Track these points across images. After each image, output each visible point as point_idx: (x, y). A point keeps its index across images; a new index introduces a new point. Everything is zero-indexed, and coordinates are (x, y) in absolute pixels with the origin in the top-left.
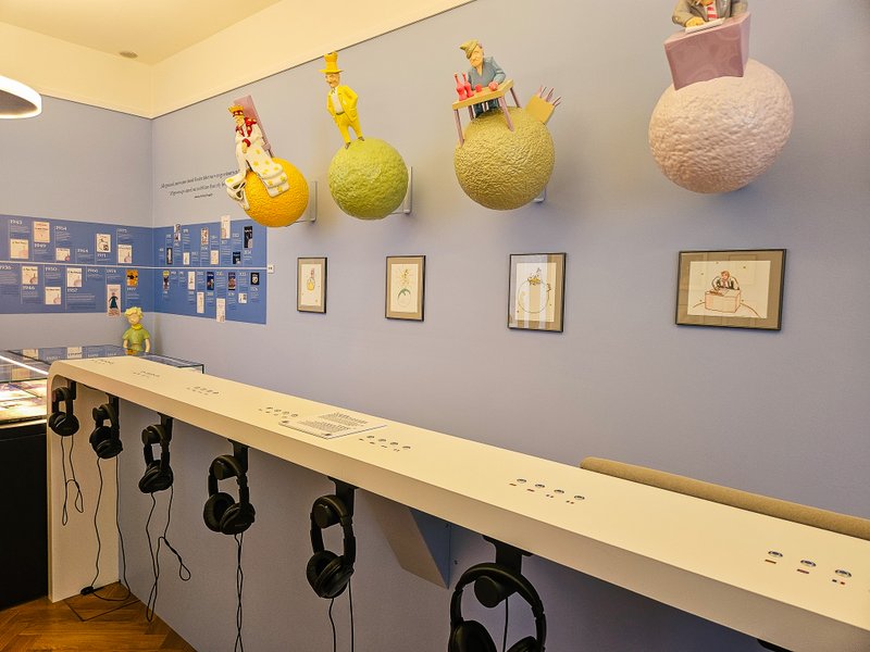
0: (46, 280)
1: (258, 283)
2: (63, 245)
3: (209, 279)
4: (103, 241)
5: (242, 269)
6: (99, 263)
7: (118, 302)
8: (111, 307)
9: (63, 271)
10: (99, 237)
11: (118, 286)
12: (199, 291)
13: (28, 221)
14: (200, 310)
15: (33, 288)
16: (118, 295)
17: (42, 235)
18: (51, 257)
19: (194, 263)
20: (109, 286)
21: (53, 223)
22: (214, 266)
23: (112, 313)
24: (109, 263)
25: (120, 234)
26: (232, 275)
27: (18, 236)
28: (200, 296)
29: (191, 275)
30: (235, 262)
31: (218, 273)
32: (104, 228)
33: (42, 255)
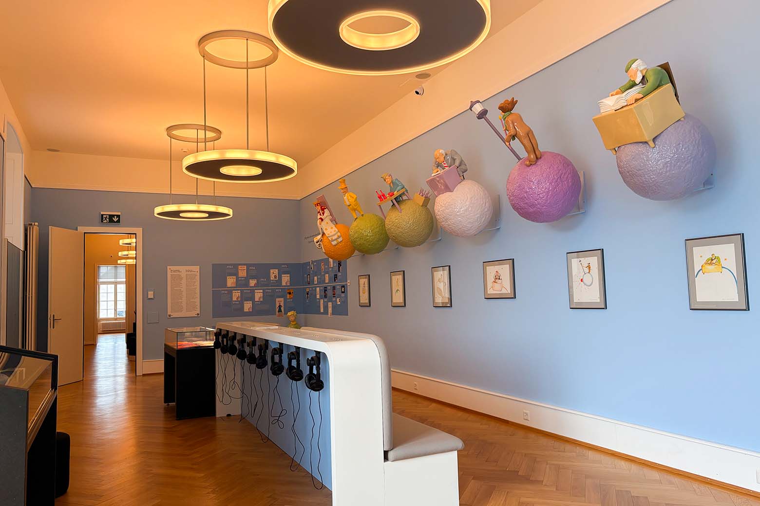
0: (244, 298)
1: (344, 292)
2: (253, 278)
3: (325, 290)
4: (274, 273)
5: (338, 284)
6: (272, 286)
7: (282, 309)
8: (279, 312)
9: (253, 292)
10: (272, 271)
11: (282, 299)
12: (321, 299)
13: (236, 266)
14: (322, 311)
15: (238, 303)
16: (282, 304)
17: (243, 273)
18: (247, 284)
19: (319, 283)
20: (277, 300)
21: (248, 266)
22: (327, 283)
23: (279, 316)
24: (277, 286)
25: (283, 269)
26: (334, 288)
27: (231, 275)
28: (322, 301)
29: (318, 289)
30: (335, 281)
31: (329, 288)
32: (274, 266)
33: (242, 284)
